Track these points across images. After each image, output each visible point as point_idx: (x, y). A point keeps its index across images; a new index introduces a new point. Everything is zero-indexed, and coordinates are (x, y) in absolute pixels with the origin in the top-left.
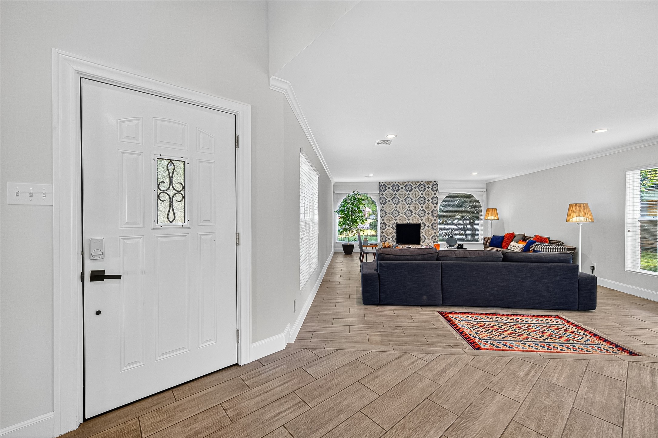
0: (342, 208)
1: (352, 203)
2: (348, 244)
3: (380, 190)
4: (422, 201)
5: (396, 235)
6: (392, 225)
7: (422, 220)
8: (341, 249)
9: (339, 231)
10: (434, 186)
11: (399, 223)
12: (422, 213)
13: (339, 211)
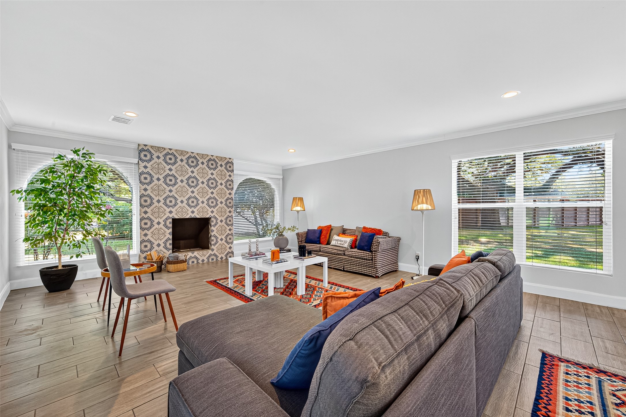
0: (38, 185)
1: (73, 177)
2: (60, 268)
3: (140, 159)
4: (212, 183)
5: (171, 237)
6: (165, 221)
7: (212, 212)
8: (38, 281)
9: (26, 240)
10: (229, 164)
11: (176, 217)
12: (212, 202)
13: (29, 192)
